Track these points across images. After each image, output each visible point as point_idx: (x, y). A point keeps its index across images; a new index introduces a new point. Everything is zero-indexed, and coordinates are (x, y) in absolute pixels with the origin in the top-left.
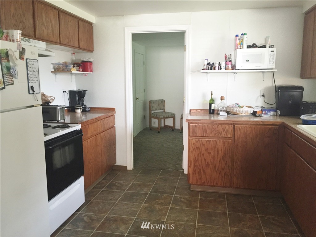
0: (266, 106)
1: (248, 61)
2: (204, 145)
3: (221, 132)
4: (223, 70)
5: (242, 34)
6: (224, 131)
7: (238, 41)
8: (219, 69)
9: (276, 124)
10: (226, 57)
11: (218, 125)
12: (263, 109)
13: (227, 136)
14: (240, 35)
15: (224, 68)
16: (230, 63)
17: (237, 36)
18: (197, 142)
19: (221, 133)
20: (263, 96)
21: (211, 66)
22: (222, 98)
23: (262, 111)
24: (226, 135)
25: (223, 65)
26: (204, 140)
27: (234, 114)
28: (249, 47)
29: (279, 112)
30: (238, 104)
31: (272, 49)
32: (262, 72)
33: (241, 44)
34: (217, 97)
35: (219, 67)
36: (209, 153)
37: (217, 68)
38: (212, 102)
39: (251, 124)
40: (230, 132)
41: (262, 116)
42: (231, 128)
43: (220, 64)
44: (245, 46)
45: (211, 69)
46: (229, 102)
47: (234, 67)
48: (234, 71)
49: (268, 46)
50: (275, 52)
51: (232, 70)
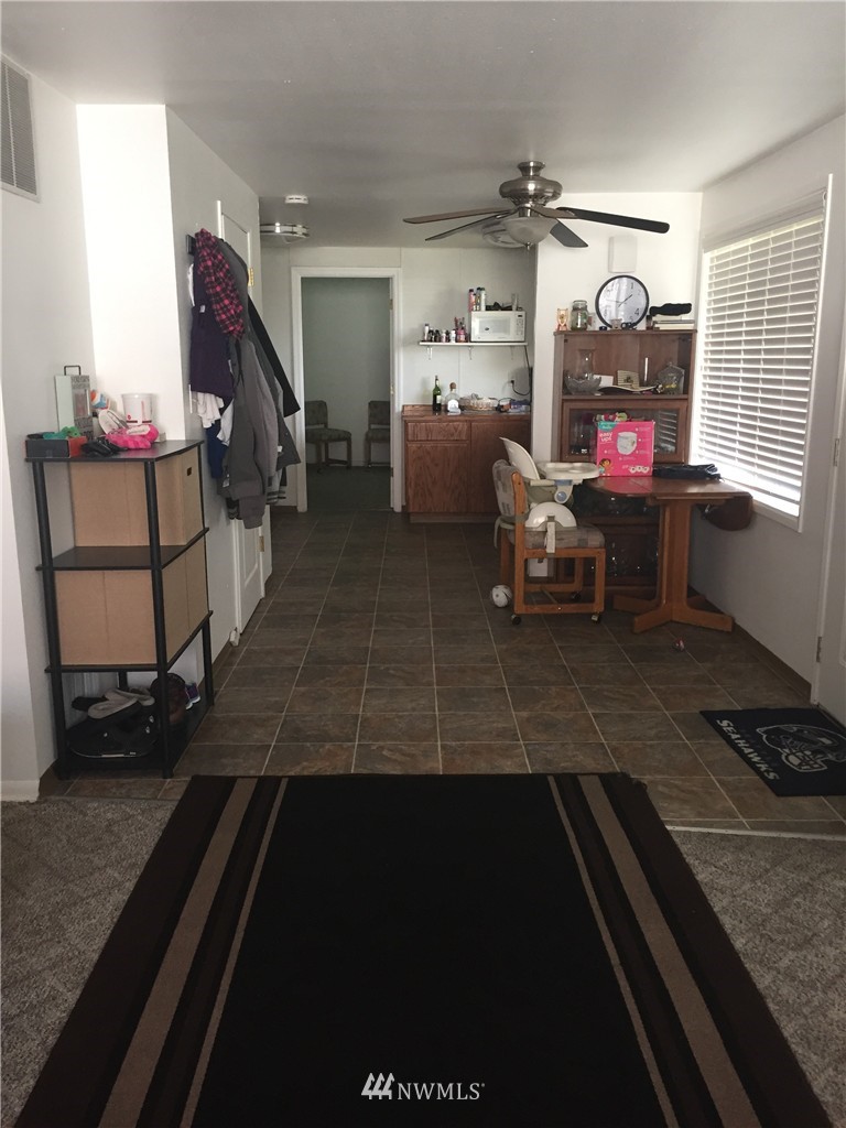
0: (517, 398)
1: (488, 329)
2: (429, 453)
3: (453, 433)
4: (453, 342)
5: (479, 289)
6: (457, 430)
7: (473, 298)
8: (446, 341)
10: (456, 321)
11: (448, 423)
12: (512, 402)
14: (475, 290)
15: (454, 338)
16: (462, 332)
17: (471, 291)
18: (419, 448)
19: (452, 435)
20: (513, 382)
21: (435, 336)
22: (452, 386)
23: (510, 404)
24: (460, 437)
25: (453, 334)
26: (428, 446)
27: (471, 408)
28: (488, 308)
30: (476, 396)
31: (520, 313)
32: (510, 346)
33: (478, 304)
34: (444, 383)
35: (446, 337)
36: (437, 465)
37: (444, 339)
38: (437, 391)
40: (465, 432)
41: (510, 411)
42: (466, 427)
43: (448, 333)
44: (483, 308)
45: (435, 341)
46: (463, 392)
47: (468, 339)
48: (469, 344)
49: (514, 308)
50: (523, 318)
51: (466, 342)
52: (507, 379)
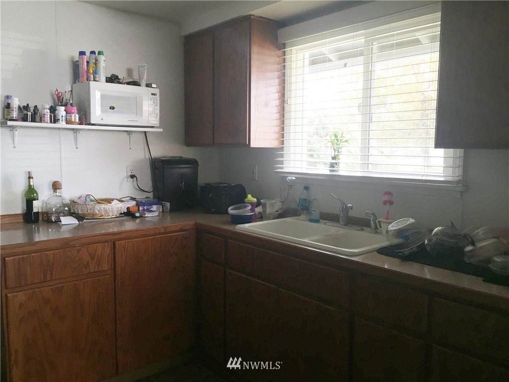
1: (113, 108)
3: (88, 263)
5: (93, 53)
6: (92, 258)
8: (51, 122)
9: (184, 228)
10: (59, 96)
11: (78, 248)
13: (100, 269)
14: (88, 54)
15: (64, 118)
16: (75, 111)
17: (82, 53)
18: (30, 298)
19: (87, 265)
20: (132, 177)
22: (56, 186)
23: (138, 205)
24: (98, 267)
25: (60, 113)
26: (46, 289)
27: (93, 217)
28: (109, 80)
29: (168, 204)
31: (152, 90)
32: (127, 131)
33: (96, 72)
35: (51, 116)
36: (63, 318)
37: (47, 118)
38: (33, 194)
39: (145, 236)
40: (106, 258)
41: (146, 216)
42: (108, 250)
43: (53, 110)
44: (103, 77)
45: (33, 120)
47: (83, 120)
49: (143, 83)
50: (158, 96)
51: (80, 124)
52: (124, 174)
